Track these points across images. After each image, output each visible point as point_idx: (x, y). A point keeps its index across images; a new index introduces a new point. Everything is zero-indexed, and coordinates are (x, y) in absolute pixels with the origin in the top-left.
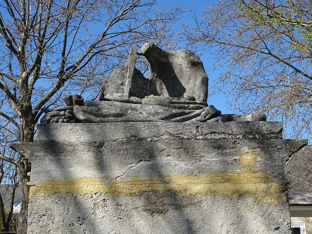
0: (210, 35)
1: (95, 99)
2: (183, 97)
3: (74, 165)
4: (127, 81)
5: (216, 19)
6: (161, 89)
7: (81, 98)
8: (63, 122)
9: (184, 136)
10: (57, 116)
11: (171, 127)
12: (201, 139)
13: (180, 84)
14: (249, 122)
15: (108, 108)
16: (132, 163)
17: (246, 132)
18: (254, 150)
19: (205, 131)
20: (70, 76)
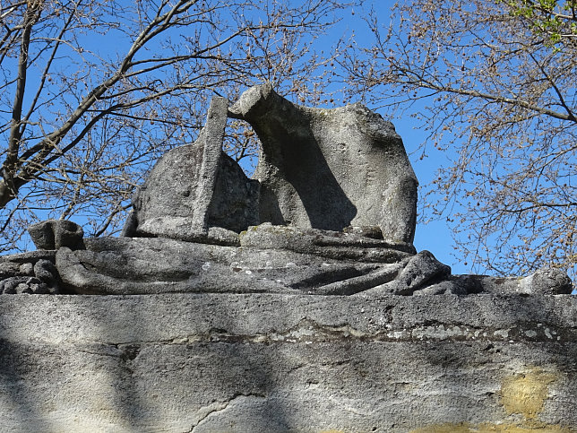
0: (412, 68)
1: (100, 233)
2: (350, 230)
3: (58, 405)
4: (201, 185)
5: (429, 27)
6: (292, 207)
7: (76, 229)
8: (29, 291)
9: (353, 332)
10: (12, 275)
11: (319, 307)
12: (399, 340)
13: (342, 195)
14: (527, 295)
15: (149, 257)
16: (214, 401)
17: (519, 322)
18: (539, 368)
19: (410, 318)
20: (35, 171)
